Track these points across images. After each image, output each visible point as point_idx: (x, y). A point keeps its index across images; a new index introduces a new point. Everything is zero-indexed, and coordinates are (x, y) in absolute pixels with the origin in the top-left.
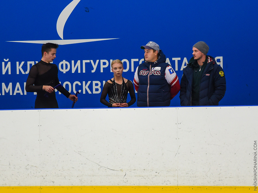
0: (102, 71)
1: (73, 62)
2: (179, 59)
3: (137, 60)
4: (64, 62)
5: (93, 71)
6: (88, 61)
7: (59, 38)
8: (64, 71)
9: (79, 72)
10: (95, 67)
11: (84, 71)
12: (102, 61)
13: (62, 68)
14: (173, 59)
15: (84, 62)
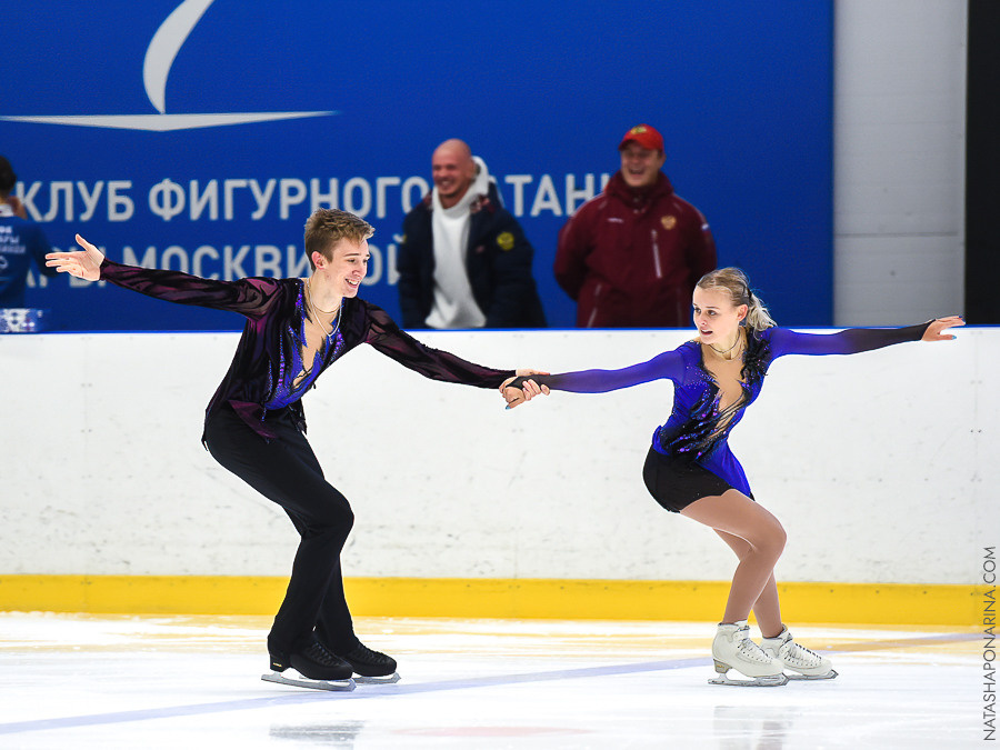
0: (284, 214)
1: (194, 185)
2: (528, 179)
3: (394, 181)
4: (167, 186)
5: (257, 215)
6: (241, 183)
7: (152, 110)
8: (167, 213)
9: (214, 215)
10: (263, 201)
11: (229, 215)
12: (286, 184)
13: (160, 203)
14: (510, 179)
15: (230, 184)
